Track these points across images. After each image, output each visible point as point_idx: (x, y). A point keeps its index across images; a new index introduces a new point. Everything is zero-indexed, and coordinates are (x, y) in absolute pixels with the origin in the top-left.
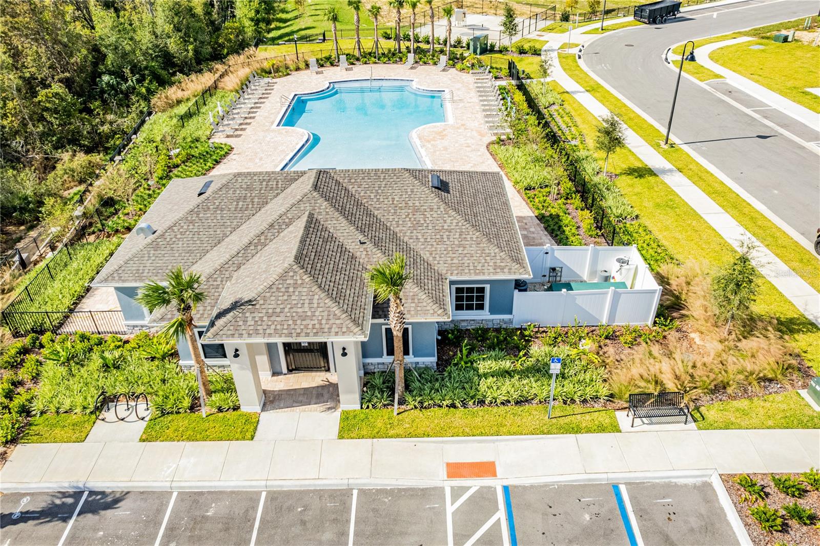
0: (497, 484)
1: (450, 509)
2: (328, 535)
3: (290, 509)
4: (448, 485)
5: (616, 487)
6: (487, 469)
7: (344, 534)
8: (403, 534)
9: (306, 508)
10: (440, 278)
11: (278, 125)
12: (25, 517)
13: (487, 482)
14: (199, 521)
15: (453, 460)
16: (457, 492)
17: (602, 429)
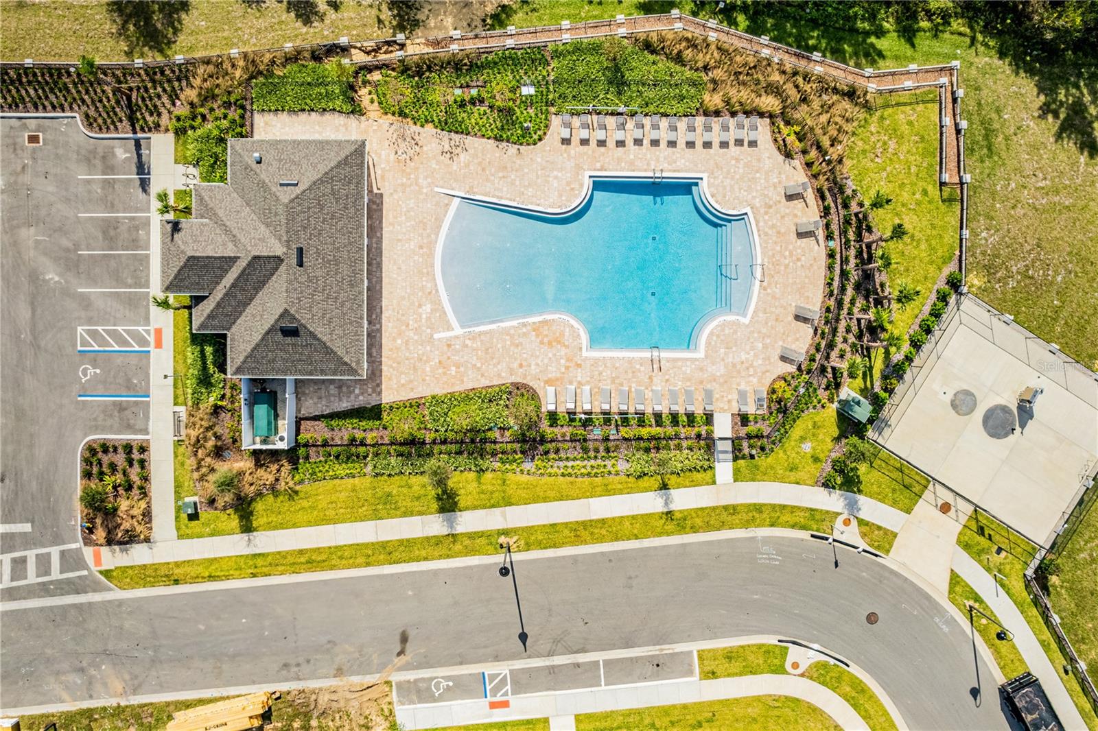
0: (151, 348)
1: (140, 329)
2: (130, 281)
3: (141, 264)
4: (151, 328)
5: (148, 396)
6: (159, 344)
7: (130, 287)
8: (130, 310)
9: (142, 271)
10: (228, 329)
11: (590, 177)
12: (139, 156)
13: (153, 343)
14: (137, 228)
15: (163, 331)
16: (148, 332)
17: (176, 397)
